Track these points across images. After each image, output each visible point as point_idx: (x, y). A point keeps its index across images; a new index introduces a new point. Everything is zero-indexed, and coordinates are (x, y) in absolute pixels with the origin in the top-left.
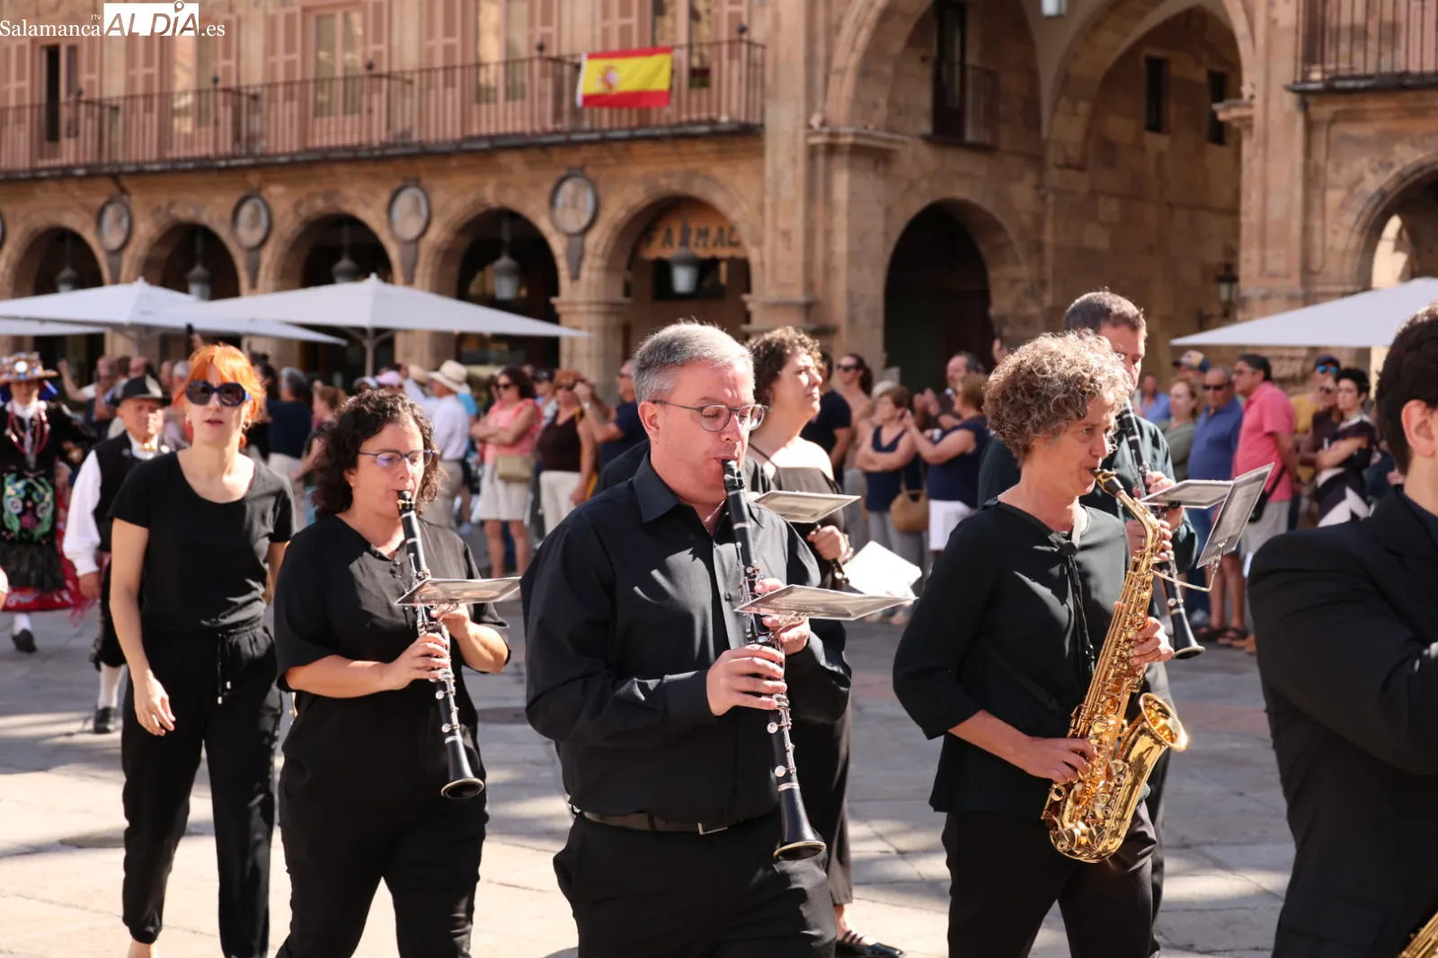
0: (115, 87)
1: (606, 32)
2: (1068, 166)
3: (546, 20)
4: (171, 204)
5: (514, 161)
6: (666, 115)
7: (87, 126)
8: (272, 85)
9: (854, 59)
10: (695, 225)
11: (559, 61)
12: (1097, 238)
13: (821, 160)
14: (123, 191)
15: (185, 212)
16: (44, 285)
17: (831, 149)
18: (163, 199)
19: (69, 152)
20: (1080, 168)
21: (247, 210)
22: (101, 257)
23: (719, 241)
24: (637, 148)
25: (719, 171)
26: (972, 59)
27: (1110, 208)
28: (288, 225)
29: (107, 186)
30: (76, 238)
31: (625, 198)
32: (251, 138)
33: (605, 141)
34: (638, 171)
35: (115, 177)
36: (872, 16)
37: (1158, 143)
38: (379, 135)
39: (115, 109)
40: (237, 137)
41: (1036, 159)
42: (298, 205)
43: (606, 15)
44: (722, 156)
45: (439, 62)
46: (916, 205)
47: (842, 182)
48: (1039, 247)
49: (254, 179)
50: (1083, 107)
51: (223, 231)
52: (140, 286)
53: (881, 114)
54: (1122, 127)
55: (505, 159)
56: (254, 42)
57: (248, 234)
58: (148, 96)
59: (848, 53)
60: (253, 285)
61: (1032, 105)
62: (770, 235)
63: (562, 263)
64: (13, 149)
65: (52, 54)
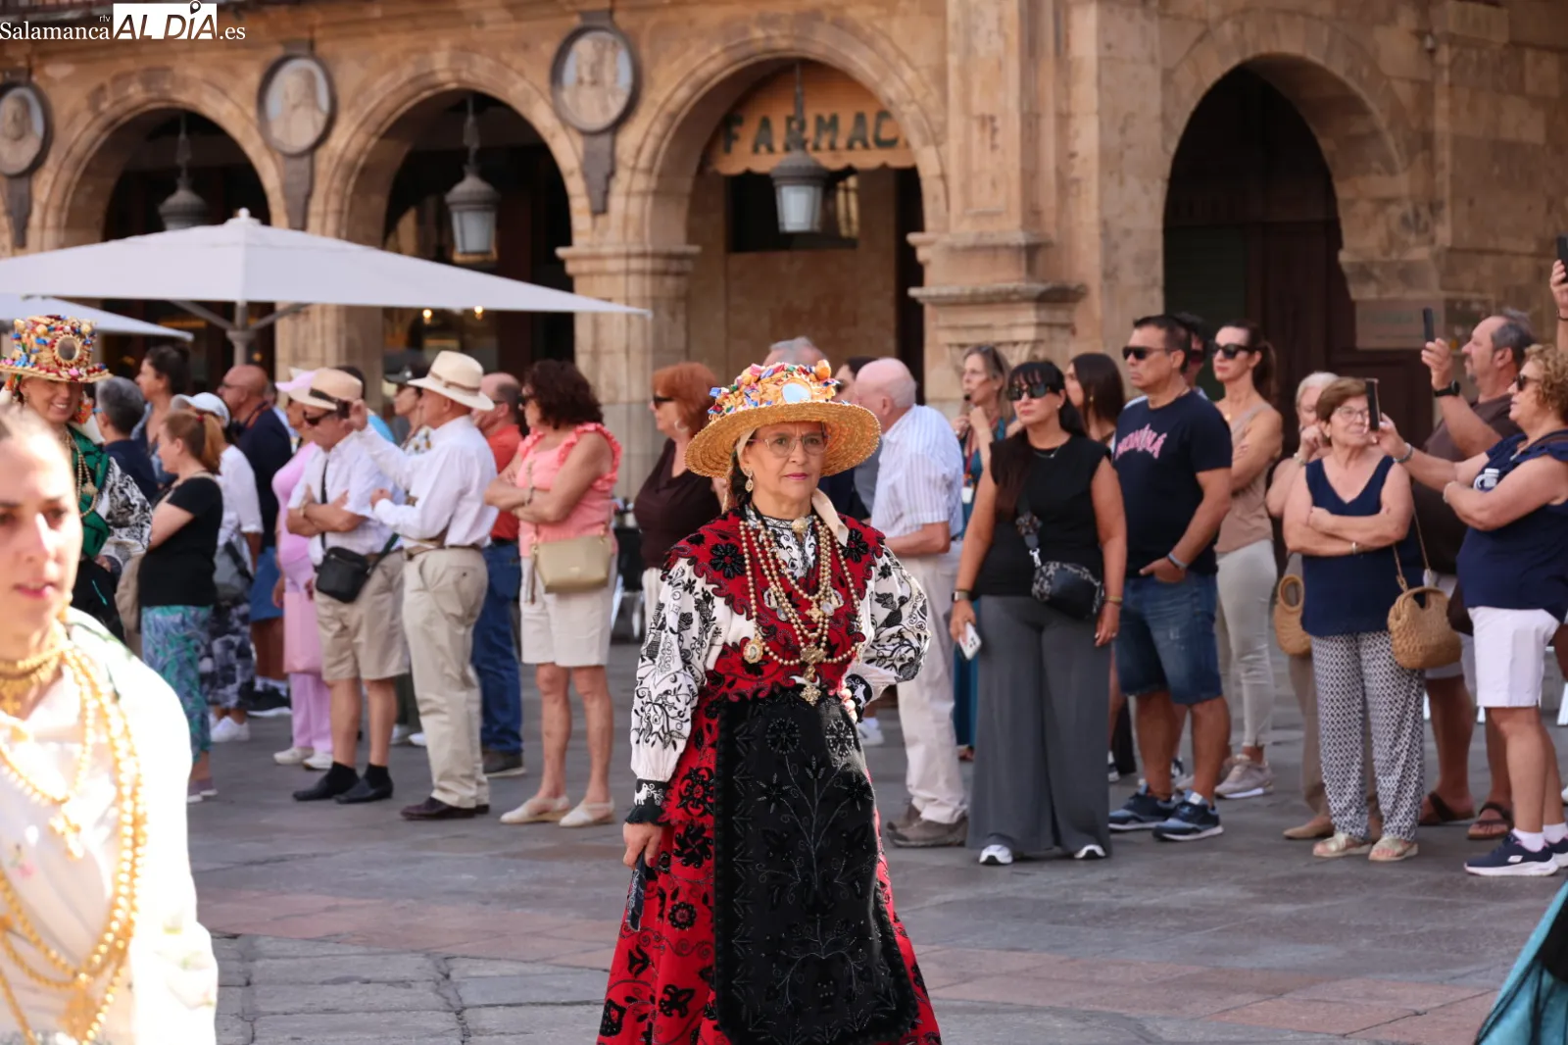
10: (815, 110)
23: (858, 138)
27: (1543, 72)
28: (79, 132)
34: (710, 16)
42: (96, 96)
46: (1216, 67)
47: (1087, 26)
48: (1426, 141)
62: (956, 123)
63: (575, 186)
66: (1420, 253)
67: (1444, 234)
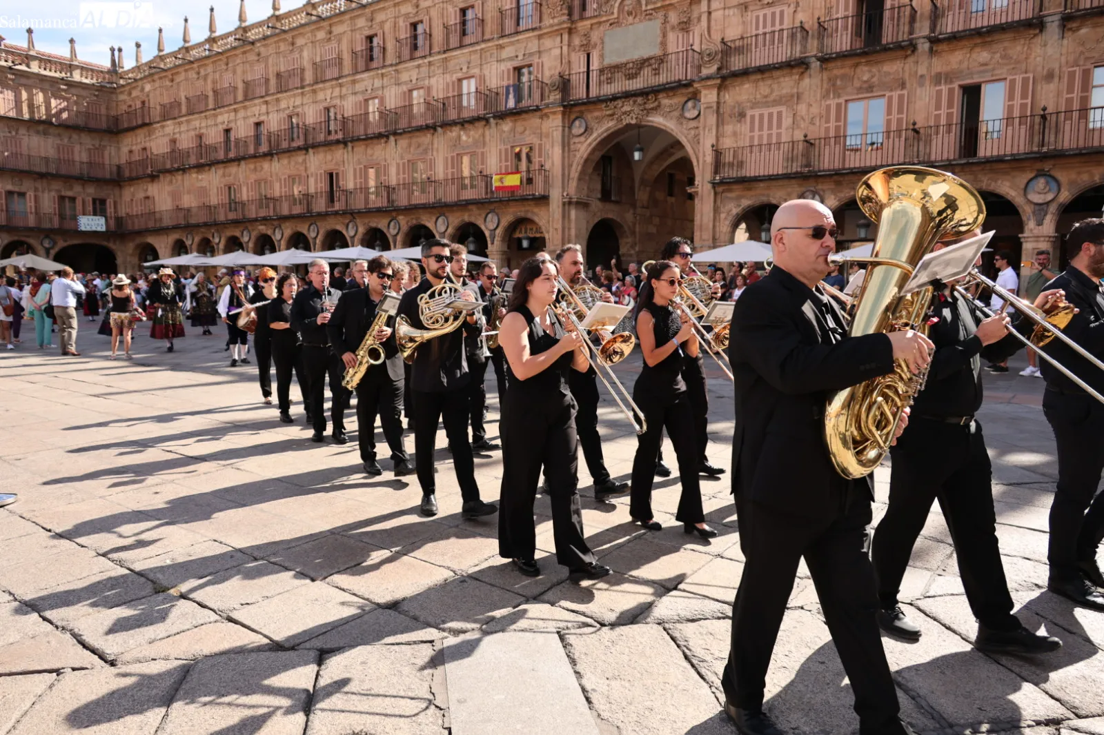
0: (350, 186)
1: (501, 167)
2: (643, 207)
3: (482, 164)
4: (369, 222)
5: (473, 208)
6: (520, 192)
7: (343, 198)
8: (399, 185)
9: (577, 175)
10: (529, 227)
11: (486, 176)
12: (653, 230)
13: (567, 207)
14: (354, 218)
15: (373, 225)
16: (331, 248)
17: (570, 203)
18: (366, 221)
19: (337, 206)
20: (647, 208)
21: (392, 224)
22: (348, 238)
23: (536, 232)
24: (511, 203)
25: (536, 210)
26: (613, 174)
27: (656, 220)
28: (405, 228)
29: (349, 216)
30: (340, 233)
31: (507, 219)
32: (393, 201)
33: (501, 201)
34: (511, 210)
35: (352, 214)
36: (583, 161)
37: (672, 200)
38: (432, 200)
39: (351, 192)
40: (389, 201)
41: (634, 205)
42: (407, 222)
43: (501, 161)
44: (537, 205)
45: (450, 177)
46: (596, 220)
47: (573, 213)
48: (633, 233)
49: (394, 214)
50: (648, 189)
51: (385, 230)
52: (360, 247)
53: (585, 192)
54: (660, 195)
55: (470, 207)
56: (393, 171)
57: (393, 231)
58: (361, 188)
59: (575, 174)
60: (395, 247)
61: (632, 189)
62: (551, 230)
63: (488, 239)
64: (320, 205)
65: (331, 175)
66: (632, 252)
67: (637, 249)
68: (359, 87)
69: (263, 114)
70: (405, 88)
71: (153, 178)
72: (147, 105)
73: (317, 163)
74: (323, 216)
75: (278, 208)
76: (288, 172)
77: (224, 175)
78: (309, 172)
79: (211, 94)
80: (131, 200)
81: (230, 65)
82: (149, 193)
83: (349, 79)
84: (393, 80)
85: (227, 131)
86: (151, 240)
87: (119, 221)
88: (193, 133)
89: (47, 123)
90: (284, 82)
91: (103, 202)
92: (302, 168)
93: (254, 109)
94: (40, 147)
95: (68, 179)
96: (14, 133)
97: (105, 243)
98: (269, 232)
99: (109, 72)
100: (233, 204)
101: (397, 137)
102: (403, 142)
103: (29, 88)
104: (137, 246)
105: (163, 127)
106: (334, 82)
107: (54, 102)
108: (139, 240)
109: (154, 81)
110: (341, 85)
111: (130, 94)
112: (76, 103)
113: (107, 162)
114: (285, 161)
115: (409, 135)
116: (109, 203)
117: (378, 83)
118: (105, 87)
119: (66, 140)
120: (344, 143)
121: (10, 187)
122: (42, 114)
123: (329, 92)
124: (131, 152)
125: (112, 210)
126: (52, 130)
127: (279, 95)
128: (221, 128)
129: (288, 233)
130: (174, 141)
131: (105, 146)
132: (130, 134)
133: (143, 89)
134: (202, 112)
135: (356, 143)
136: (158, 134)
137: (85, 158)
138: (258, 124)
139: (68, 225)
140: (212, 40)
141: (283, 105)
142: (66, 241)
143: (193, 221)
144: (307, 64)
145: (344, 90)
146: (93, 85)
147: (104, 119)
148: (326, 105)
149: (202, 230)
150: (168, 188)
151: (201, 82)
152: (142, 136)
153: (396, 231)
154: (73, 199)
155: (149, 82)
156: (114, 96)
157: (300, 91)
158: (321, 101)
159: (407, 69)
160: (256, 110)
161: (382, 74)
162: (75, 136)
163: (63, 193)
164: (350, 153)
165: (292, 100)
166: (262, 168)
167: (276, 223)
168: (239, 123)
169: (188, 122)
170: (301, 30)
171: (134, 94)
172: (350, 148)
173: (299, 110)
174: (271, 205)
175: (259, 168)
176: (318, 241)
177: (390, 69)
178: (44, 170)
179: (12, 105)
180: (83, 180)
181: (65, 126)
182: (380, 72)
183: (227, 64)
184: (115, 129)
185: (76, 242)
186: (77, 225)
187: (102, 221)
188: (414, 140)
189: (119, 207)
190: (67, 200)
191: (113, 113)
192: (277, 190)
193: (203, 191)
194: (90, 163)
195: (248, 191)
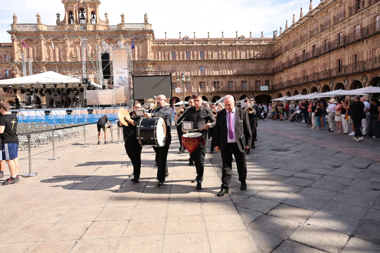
4: (354, 78)
7: (343, 69)
14: (347, 77)
15: (356, 79)
18: (353, 78)
19: (341, 73)
22: (345, 86)
29: (345, 77)
30: (342, 84)
35: (346, 76)
39: (347, 67)
49: (364, 74)
51: (361, 81)
56: (365, 55)
64: (334, 74)
65: (339, 61)
68: (352, 22)
69: (316, 42)
70: (372, 16)
71: (282, 71)
72: (282, 47)
73: (333, 57)
74: (335, 78)
75: (319, 77)
76: (323, 62)
77: (302, 67)
78: (330, 61)
79: (299, 39)
80: (276, 80)
81: (306, 27)
82: (281, 77)
83: (348, 19)
84: (367, 15)
85: (304, 51)
86: (281, 92)
87: (273, 86)
88: (294, 54)
89: (254, 59)
90: (323, 28)
91: (268, 81)
92: (329, 60)
93: (312, 41)
94: (251, 67)
95: (258, 75)
96: (245, 64)
97: (268, 94)
98: (316, 86)
99: (272, 39)
100: (305, 77)
101: (367, 39)
102: (370, 41)
103: (249, 50)
104: (278, 94)
105: (285, 54)
106: (342, 23)
107: (256, 52)
108: (278, 92)
109: (284, 39)
110: (344, 23)
111: (278, 45)
112: (262, 51)
113: (270, 68)
114: (322, 58)
115: (372, 37)
116: (270, 81)
117: (360, 18)
118: (271, 44)
119: (258, 63)
120: (344, 47)
121: (243, 80)
122: (252, 56)
123: (339, 27)
124: (277, 64)
125: (271, 83)
126: (255, 61)
127: (321, 33)
128: (302, 50)
129: (322, 86)
130: (288, 58)
131: (270, 63)
132: (277, 58)
133: (281, 42)
134: (296, 46)
135: (350, 46)
136: (284, 56)
137: (264, 68)
138: (314, 46)
139: (258, 89)
140: (301, 20)
141: (322, 37)
142: (257, 94)
143: (292, 84)
144: (332, 18)
145: (346, 25)
146: (267, 44)
147: (270, 54)
148: (338, 33)
149: (295, 87)
150: (286, 74)
151: (297, 35)
152: (280, 58)
153: (365, 81)
154: (259, 81)
155: (283, 39)
156: (273, 47)
157: (328, 30)
158: (336, 32)
159: (373, 8)
160: (313, 41)
161: (362, 14)
162: (261, 62)
163: (257, 80)
164: (347, 50)
165: (326, 34)
166: (314, 62)
167: (318, 82)
168: (307, 47)
169: (292, 50)
170: (330, 6)
171: (279, 44)
172: (347, 48)
173: (328, 37)
174: (317, 76)
175: (313, 63)
176: (333, 88)
177: (365, 10)
178: (252, 73)
179: (245, 56)
180: (263, 75)
181: (258, 59)
182: (360, 13)
183: (305, 27)
184: (274, 57)
185: (259, 94)
186: (260, 89)
187: (267, 87)
188: (375, 39)
189: (273, 82)
190: (258, 82)
191: (273, 52)
192: (320, 70)
193: (296, 74)
194: (265, 69)
195: (309, 72)
